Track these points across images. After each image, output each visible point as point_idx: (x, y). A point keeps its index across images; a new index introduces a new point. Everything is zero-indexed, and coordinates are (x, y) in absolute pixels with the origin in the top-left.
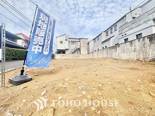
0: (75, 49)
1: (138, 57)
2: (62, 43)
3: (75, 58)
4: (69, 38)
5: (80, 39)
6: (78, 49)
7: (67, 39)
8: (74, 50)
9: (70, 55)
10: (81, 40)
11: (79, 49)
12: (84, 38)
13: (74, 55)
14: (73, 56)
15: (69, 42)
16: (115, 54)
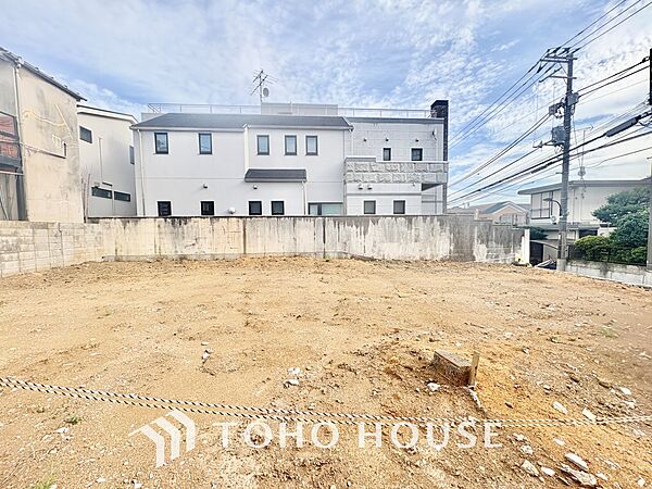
16: (360, 243)
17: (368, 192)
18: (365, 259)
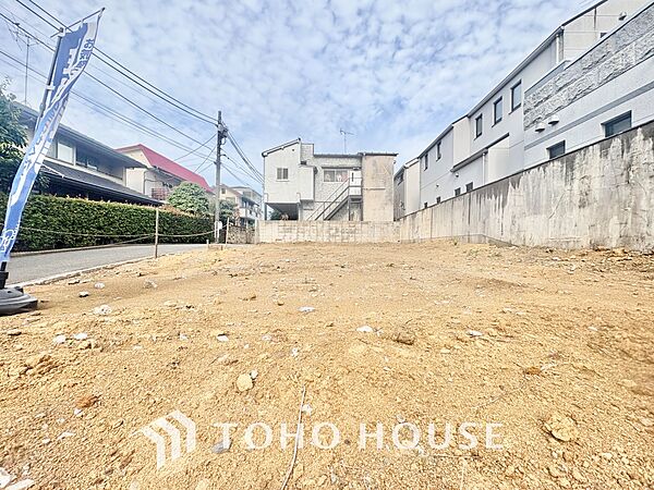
0: (340, 200)
1: (597, 235)
2: (286, 176)
3: (338, 239)
4: (316, 156)
5: (360, 157)
6: (353, 200)
7: (308, 158)
8: (333, 207)
9: (320, 225)
10: (367, 162)
11: (357, 201)
12: (377, 152)
13: (333, 224)
14: (328, 232)
15: (316, 171)
17: (553, 131)
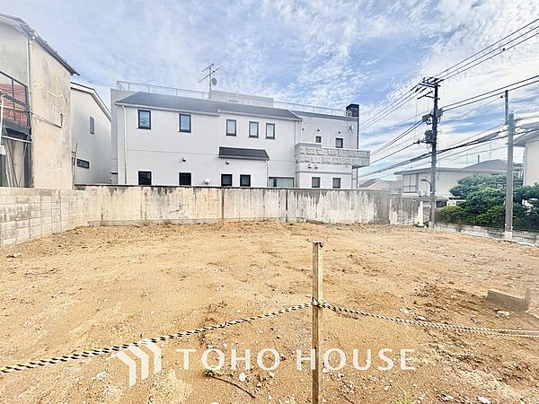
16: (314, 210)
17: (316, 170)
18: (317, 223)
